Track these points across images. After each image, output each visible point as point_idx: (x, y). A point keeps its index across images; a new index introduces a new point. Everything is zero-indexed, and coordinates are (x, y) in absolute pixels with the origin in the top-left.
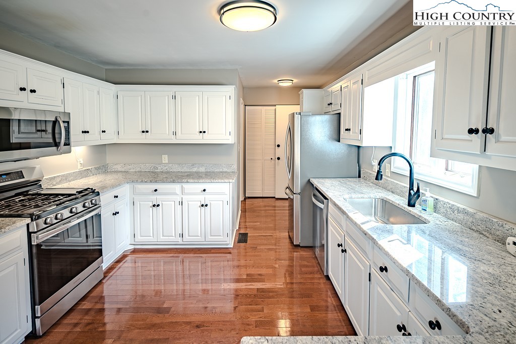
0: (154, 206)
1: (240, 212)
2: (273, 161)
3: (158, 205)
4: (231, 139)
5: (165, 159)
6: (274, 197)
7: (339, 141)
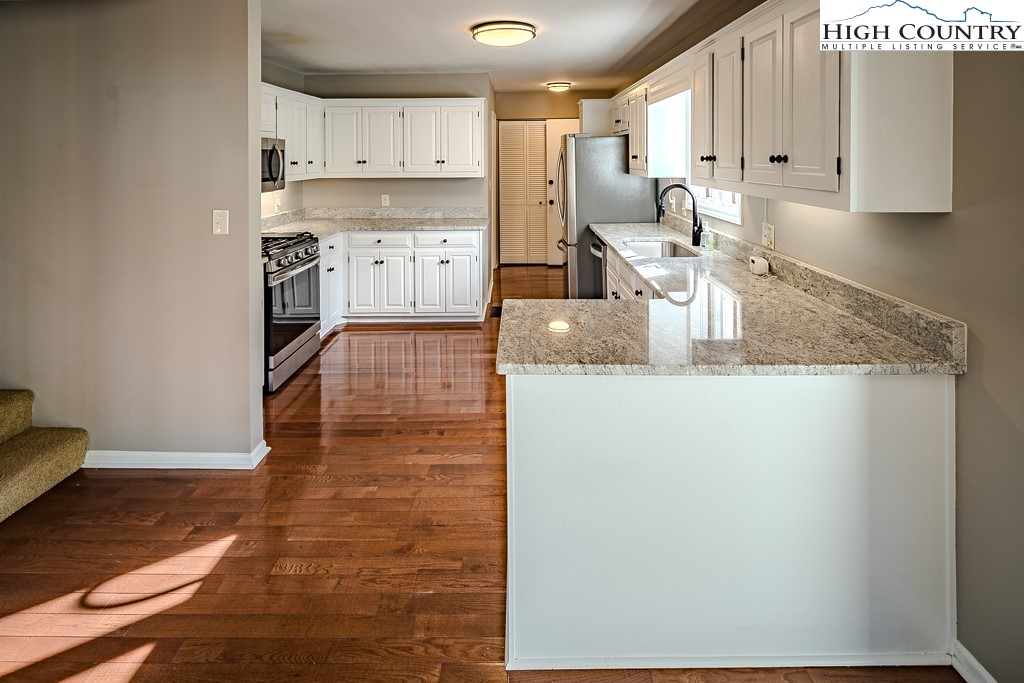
0: (376, 262)
1: (492, 283)
2: (543, 207)
3: (382, 262)
4: (480, 172)
5: (386, 200)
6: (545, 265)
7: (628, 172)
